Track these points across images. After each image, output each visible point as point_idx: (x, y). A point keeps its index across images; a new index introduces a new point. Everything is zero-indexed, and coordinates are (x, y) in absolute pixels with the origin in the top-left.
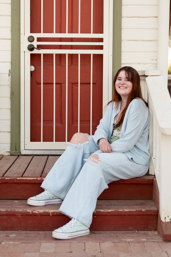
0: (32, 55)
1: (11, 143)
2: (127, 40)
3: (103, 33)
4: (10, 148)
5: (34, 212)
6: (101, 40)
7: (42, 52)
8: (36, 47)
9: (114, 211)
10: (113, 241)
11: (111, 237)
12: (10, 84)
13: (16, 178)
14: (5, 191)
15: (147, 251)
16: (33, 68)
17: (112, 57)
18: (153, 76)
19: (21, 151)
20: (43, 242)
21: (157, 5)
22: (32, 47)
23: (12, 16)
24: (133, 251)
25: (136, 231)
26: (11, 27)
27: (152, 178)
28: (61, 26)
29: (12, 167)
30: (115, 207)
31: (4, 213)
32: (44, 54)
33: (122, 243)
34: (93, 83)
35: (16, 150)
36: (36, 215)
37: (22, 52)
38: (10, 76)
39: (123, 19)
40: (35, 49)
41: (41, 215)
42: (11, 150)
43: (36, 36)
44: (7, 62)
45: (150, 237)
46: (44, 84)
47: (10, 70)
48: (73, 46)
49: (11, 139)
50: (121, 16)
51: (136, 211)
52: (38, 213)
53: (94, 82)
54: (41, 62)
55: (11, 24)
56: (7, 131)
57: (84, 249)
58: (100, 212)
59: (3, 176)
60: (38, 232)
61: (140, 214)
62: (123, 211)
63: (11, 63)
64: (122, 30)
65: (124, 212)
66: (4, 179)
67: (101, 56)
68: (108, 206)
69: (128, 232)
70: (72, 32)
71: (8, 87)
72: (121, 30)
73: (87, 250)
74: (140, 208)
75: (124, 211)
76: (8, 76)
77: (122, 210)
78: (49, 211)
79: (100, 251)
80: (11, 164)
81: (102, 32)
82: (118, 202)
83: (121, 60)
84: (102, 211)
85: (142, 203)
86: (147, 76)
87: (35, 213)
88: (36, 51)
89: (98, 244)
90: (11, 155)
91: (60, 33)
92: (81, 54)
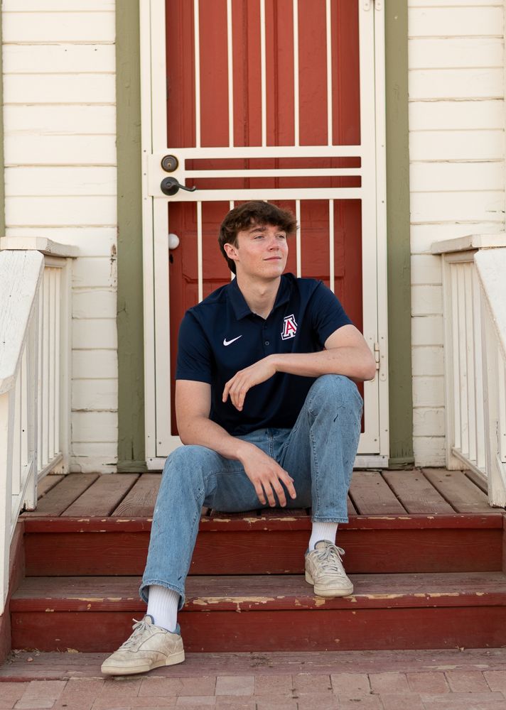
0: (173, 206)
1: (121, 441)
2: (423, 161)
3: (359, 144)
4: (117, 453)
5: (195, 602)
6: (355, 162)
7: (200, 196)
8: (182, 183)
9: (404, 597)
10: (402, 671)
11: (396, 661)
12: (115, 284)
13: (145, 518)
14: (116, 553)
15: (492, 689)
16: (175, 241)
17: (384, 206)
18: (493, 248)
19: (147, 460)
20: (221, 674)
21: (503, 67)
22: (173, 184)
23: (119, 105)
24: (454, 690)
25: (462, 649)
26: (117, 134)
27: (500, 514)
28: (246, 127)
29: (128, 496)
30: (405, 588)
31: (118, 607)
32: (203, 203)
33: (427, 674)
34: (336, 278)
35: (133, 458)
36: (200, 611)
37: (146, 199)
38: (115, 263)
39: (411, 106)
40: (180, 189)
41: (212, 611)
42: (119, 460)
43: (182, 154)
44: (107, 226)
45: (498, 662)
46: (204, 281)
47: (114, 248)
48: (280, 180)
49: (120, 428)
50: (408, 99)
51: (461, 596)
52: (206, 604)
53: (338, 275)
54: (196, 223)
55: (117, 126)
56: (109, 408)
57: (330, 687)
58: (367, 599)
59: (110, 515)
60: (206, 654)
61: (472, 603)
62: (427, 596)
63: (118, 227)
64: (410, 134)
65: (428, 598)
66: (114, 523)
67: (357, 204)
68: (386, 586)
69: (441, 650)
70: (277, 144)
71: (111, 291)
72: (407, 136)
73: (336, 690)
74: (471, 589)
75: (429, 596)
76: (111, 262)
77: (423, 595)
78: (232, 600)
79: (369, 690)
80: (125, 491)
81: (357, 142)
82: (413, 577)
83: (409, 214)
84: (371, 597)
85: (476, 579)
86: (477, 250)
87: (197, 605)
88: (182, 196)
89: (365, 676)
90: (119, 473)
91: (245, 146)
92: (302, 201)
